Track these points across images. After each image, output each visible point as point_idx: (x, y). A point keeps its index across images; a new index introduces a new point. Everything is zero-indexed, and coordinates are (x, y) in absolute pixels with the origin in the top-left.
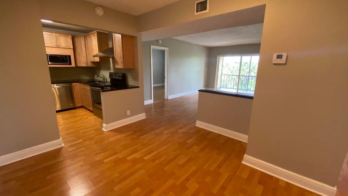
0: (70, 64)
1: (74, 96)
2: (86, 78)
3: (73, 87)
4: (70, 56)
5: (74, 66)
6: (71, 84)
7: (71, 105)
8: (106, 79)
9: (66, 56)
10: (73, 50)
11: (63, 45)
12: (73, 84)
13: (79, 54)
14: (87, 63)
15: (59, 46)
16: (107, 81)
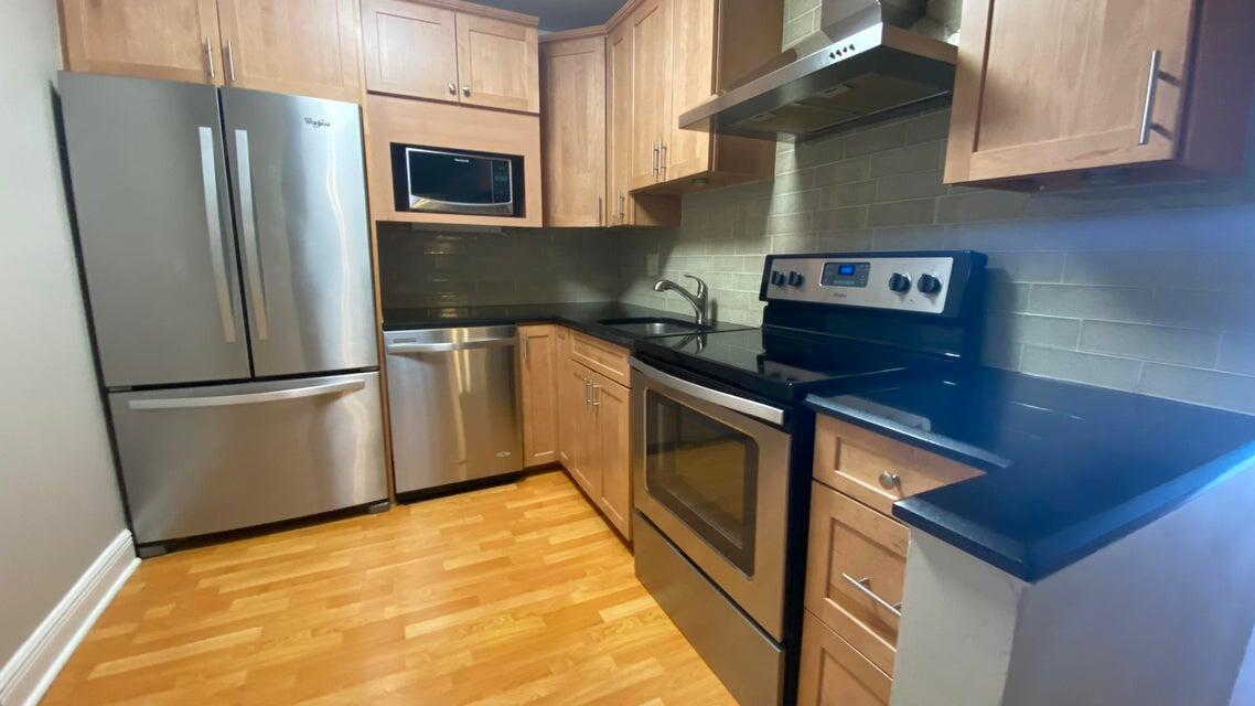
0: (519, 211)
1: (521, 403)
2: (582, 297)
3: (523, 350)
4: (518, 162)
5: (538, 223)
6: (512, 333)
7: (503, 461)
8: (714, 305)
9: (499, 161)
10: (537, 119)
11: (489, 88)
12: (526, 331)
13: (565, 150)
14: (603, 206)
15: (467, 94)
16: (714, 320)
